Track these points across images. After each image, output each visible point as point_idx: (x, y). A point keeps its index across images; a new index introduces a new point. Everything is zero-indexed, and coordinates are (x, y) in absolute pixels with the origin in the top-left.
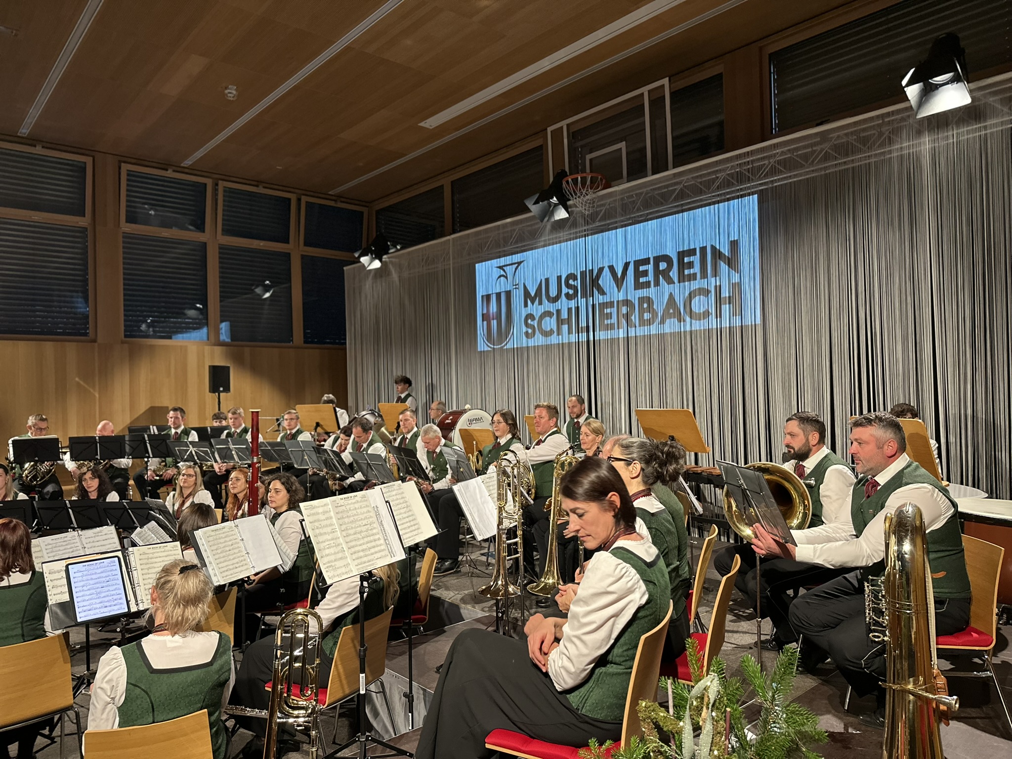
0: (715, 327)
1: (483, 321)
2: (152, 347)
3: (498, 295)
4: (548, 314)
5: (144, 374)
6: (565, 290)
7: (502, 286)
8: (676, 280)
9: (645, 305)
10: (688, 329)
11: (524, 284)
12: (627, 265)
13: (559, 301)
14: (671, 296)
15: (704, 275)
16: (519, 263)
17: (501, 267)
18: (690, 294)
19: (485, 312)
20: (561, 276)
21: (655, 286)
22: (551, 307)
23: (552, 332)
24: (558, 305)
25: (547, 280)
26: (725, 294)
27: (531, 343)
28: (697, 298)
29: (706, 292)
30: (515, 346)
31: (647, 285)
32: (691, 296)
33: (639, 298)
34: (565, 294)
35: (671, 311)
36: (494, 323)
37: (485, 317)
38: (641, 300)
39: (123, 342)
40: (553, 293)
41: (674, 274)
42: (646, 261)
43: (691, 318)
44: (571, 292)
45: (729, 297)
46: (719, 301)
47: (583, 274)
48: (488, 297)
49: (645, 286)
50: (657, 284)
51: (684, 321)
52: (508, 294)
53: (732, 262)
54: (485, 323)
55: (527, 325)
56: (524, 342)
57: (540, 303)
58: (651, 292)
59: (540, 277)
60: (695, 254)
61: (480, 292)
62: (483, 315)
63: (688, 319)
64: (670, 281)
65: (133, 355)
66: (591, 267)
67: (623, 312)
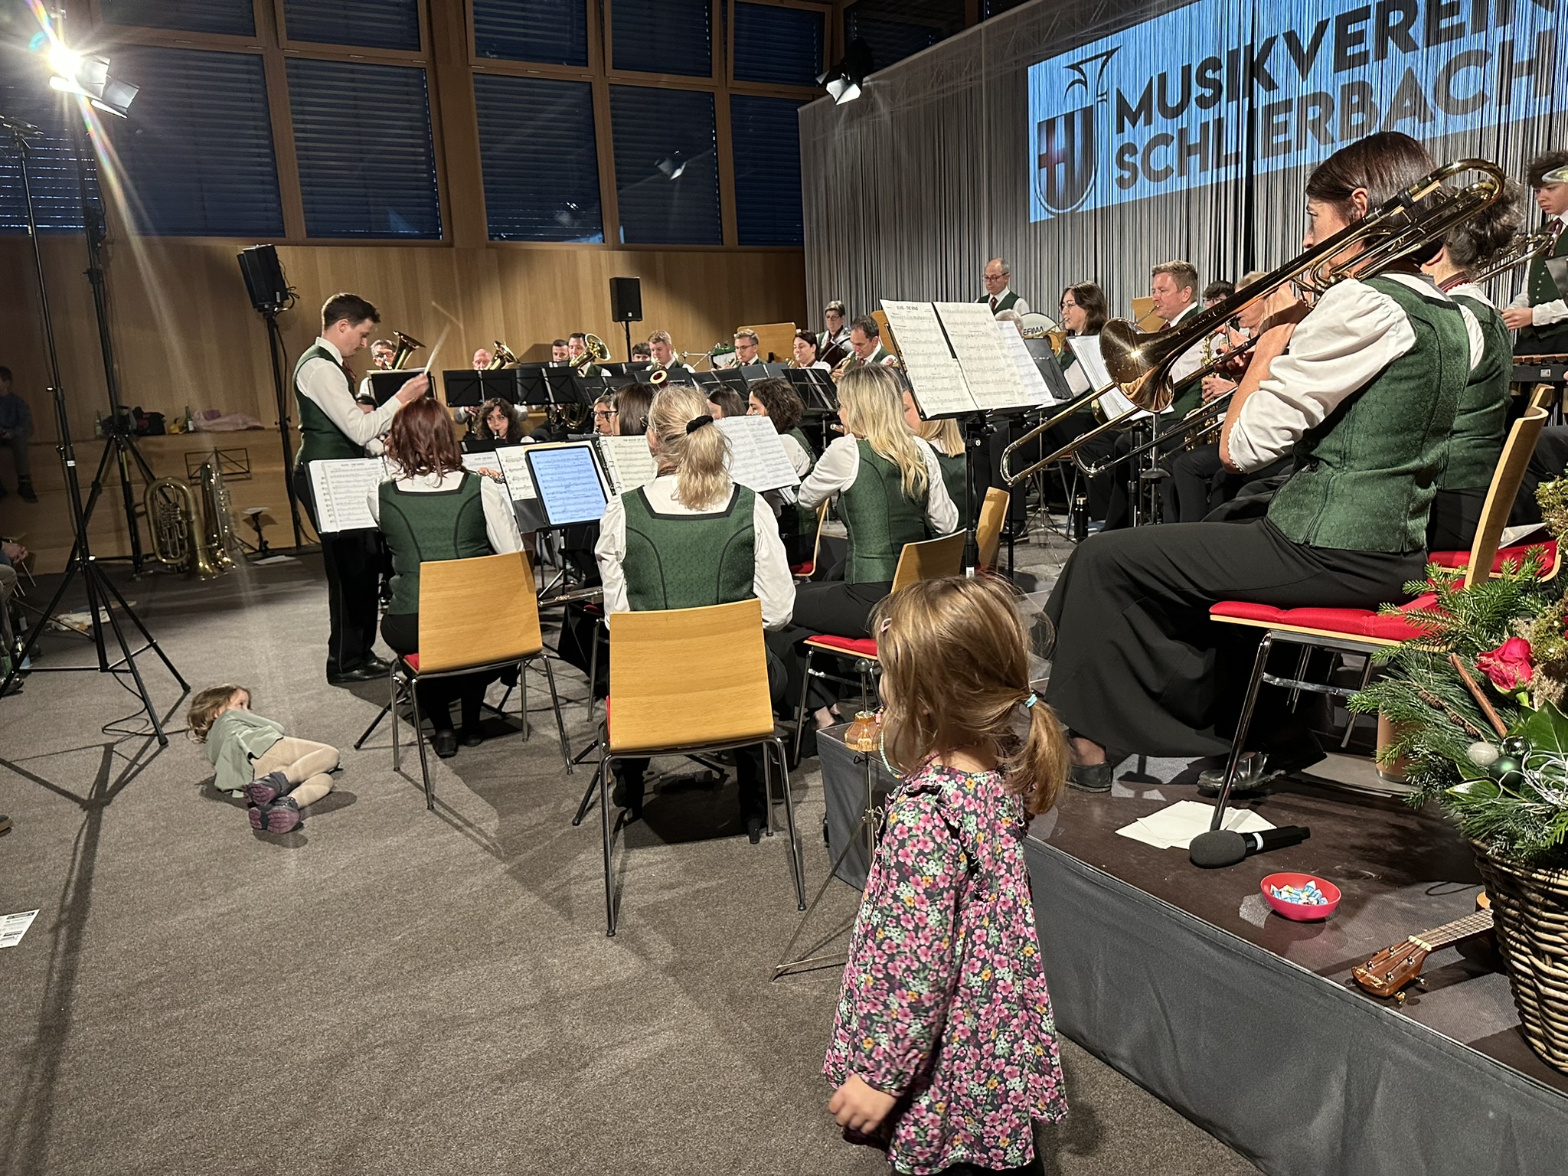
0: (1494, 122)
1: (1040, 168)
2: (529, 253)
3: (1070, 118)
4: (1164, 139)
5: (521, 295)
6: (1196, 90)
7: (1077, 101)
8: (1420, 43)
9: (1356, 99)
10: (1440, 133)
11: (1118, 91)
12: (1322, 27)
13: (1185, 113)
14: (1409, 73)
16: (1109, 54)
17: (1073, 67)
18: (1449, 66)
19: (1044, 151)
20: (1190, 66)
21: (1377, 59)
22: (1171, 127)
23: (1168, 171)
24: (1182, 121)
25: (1163, 78)
27: (1129, 196)
28: (1462, 72)
29: (1483, 57)
30: (1099, 206)
31: (1363, 58)
32: (1450, 70)
33: (1343, 87)
34: (1196, 99)
35: (1408, 103)
36: (1060, 169)
37: (1045, 161)
38: (1348, 90)
39: (488, 247)
40: (1174, 99)
41: (1417, 31)
42: (1362, 14)
43: (1447, 111)
44: (1209, 93)
45: (1530, 62)
46: (1508, 72)
47: (1233, 56)
48: (1050, 124)
49: (1357, 62)
50: (1382, 53)
51: (1433, 118)
52: (1088, 113)
54: (1044, 171)
55: (1122, 164)
56: (1117, 196)
57: (1148, 121)
58: (1369, 72)
59: (1150, 73)
61: (1037, 115)
62: (1040, 156)
63: (1440, 115)
64: (1408, 45)
65: (504, 267)
66: (1249, 42)
67: (1310, 118)
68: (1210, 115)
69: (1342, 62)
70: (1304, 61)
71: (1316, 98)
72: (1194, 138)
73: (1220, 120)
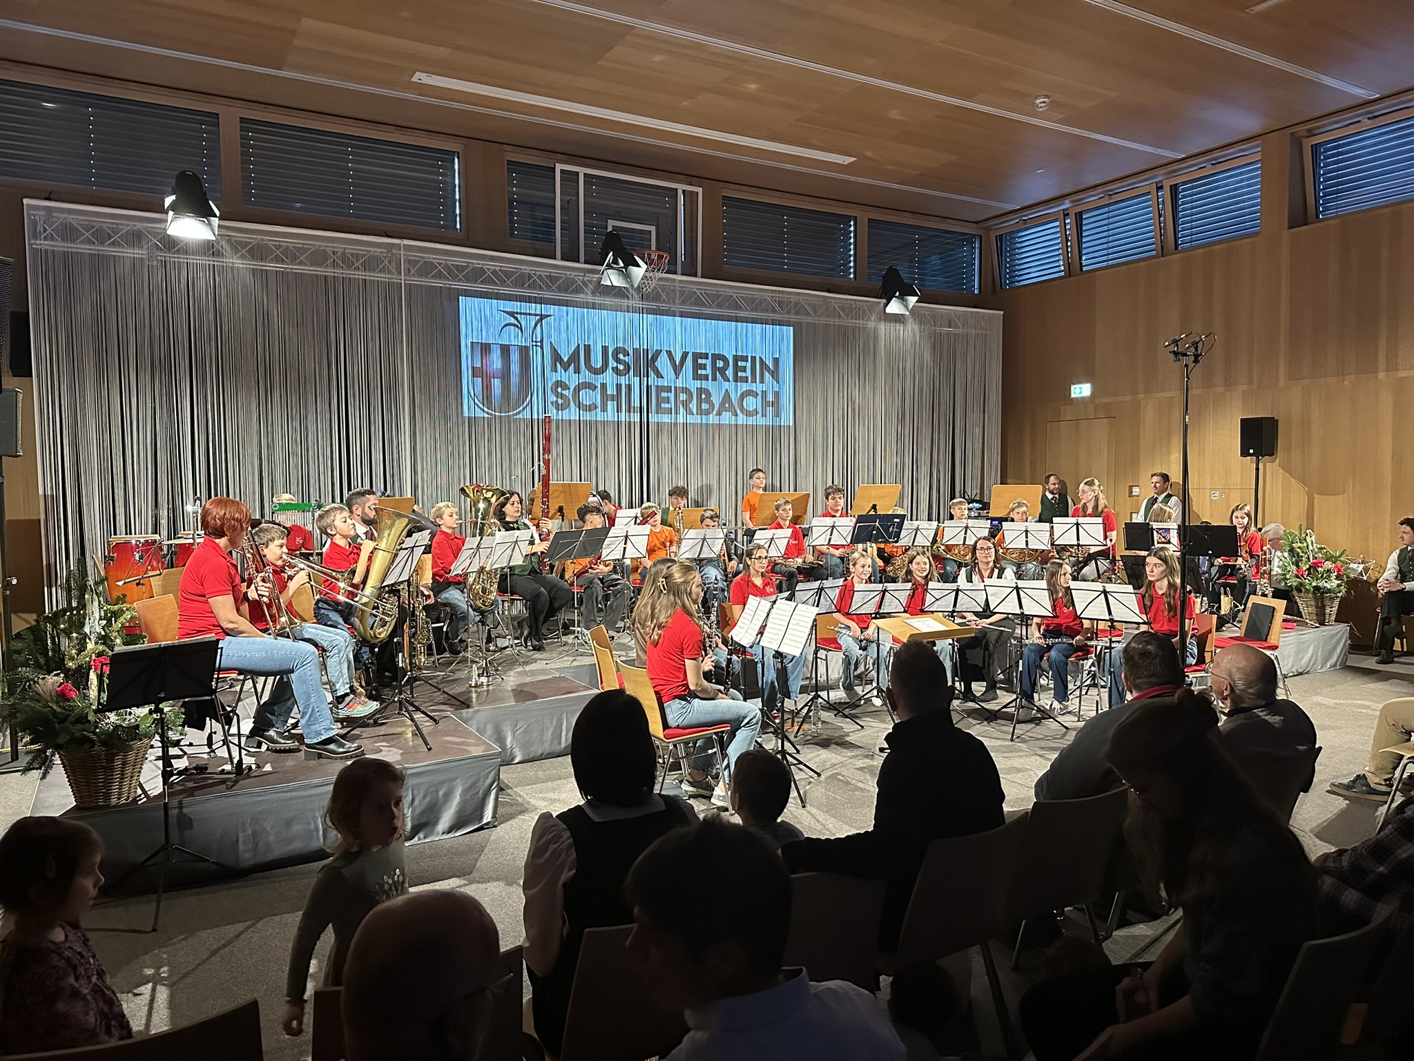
0: (761, 423)
1: (474, 376)
3: (505, 348)
4: (590, 386)
6: (612, 363)
7: (512, 338)
8: (730, 378)
9: (704, 396)
11: (551, 344)
12: (685, 355)
14: (727, 392)
15: (754, 381)
16: (542, 317)
17: (512, 314)
19: (477, 365)
20: (607, 347)
21: (712, 380)
22: (595, 379)
23: (594, 406)
25: (588, 349)
26: (770, 398)
27: (562, 415)
28: (748, 398)
30: (535, 417)
32: (743, 396)
33: (697, 388)
34: (613, 368)
35: (727, 405)
36: (497, 383)
37: (477, 373)
38: (700, 390)
40: (597, 363)
41: (730, 373)
42: (706, 356)
44: (620, 367)
45: (772, 401)
46: (765, 404)
47: (636, 351)
48: (485, 347)
49: (703, 378)
50: (714, 379)
51: (737, 415)
52: (524, 352)
53: (775, 374)
54: (478, 381)
55: (555, 393)
57: (577, 371)
58: (709, 385)
60: (747, 361)
61: (467, 338)
62: (471, 368)
63: (741, 414)
66: (645, 348)
67: (681, 399)
68: (623, 381)
69: (696, 377)
70: (677, 369)
71: (686, 390)
72: (612, 391)
73: (629, 386)
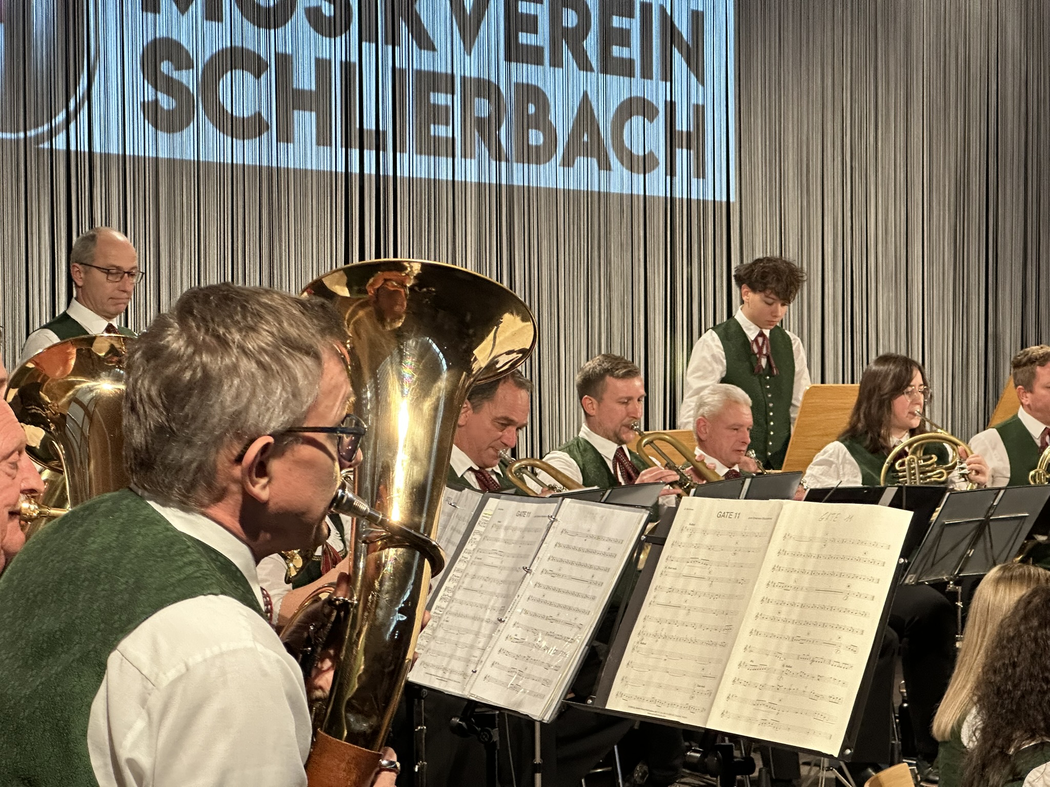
8: (596, 63)
9: (532, 109)
14: (586, 100)
15: (647, 74)
18: (621, 106)
23: (257, 125)
33: (516, 85)
34: (308, 12)
35: (586, 138)
43: (623, 163)
49: (530, 57)
53: (695, 57)
55: (155, 78)
57: (214, 13)
60: (631, 15)
67: (478, 113)
68: (333, 50)
69: (514, 51)
70: (467, 26)
71: (489, 89)
72: (305, 79)
73: (349, 66)
